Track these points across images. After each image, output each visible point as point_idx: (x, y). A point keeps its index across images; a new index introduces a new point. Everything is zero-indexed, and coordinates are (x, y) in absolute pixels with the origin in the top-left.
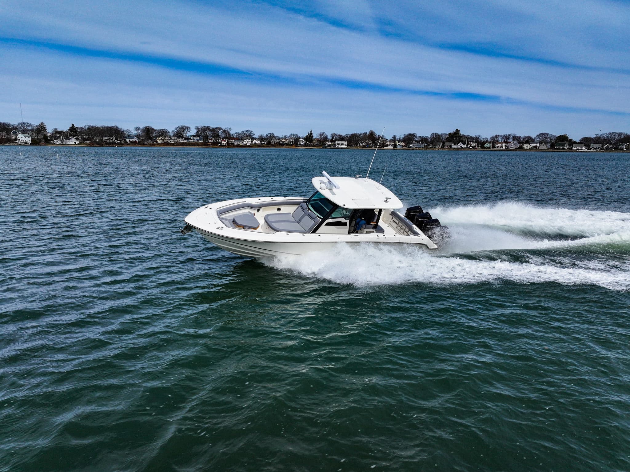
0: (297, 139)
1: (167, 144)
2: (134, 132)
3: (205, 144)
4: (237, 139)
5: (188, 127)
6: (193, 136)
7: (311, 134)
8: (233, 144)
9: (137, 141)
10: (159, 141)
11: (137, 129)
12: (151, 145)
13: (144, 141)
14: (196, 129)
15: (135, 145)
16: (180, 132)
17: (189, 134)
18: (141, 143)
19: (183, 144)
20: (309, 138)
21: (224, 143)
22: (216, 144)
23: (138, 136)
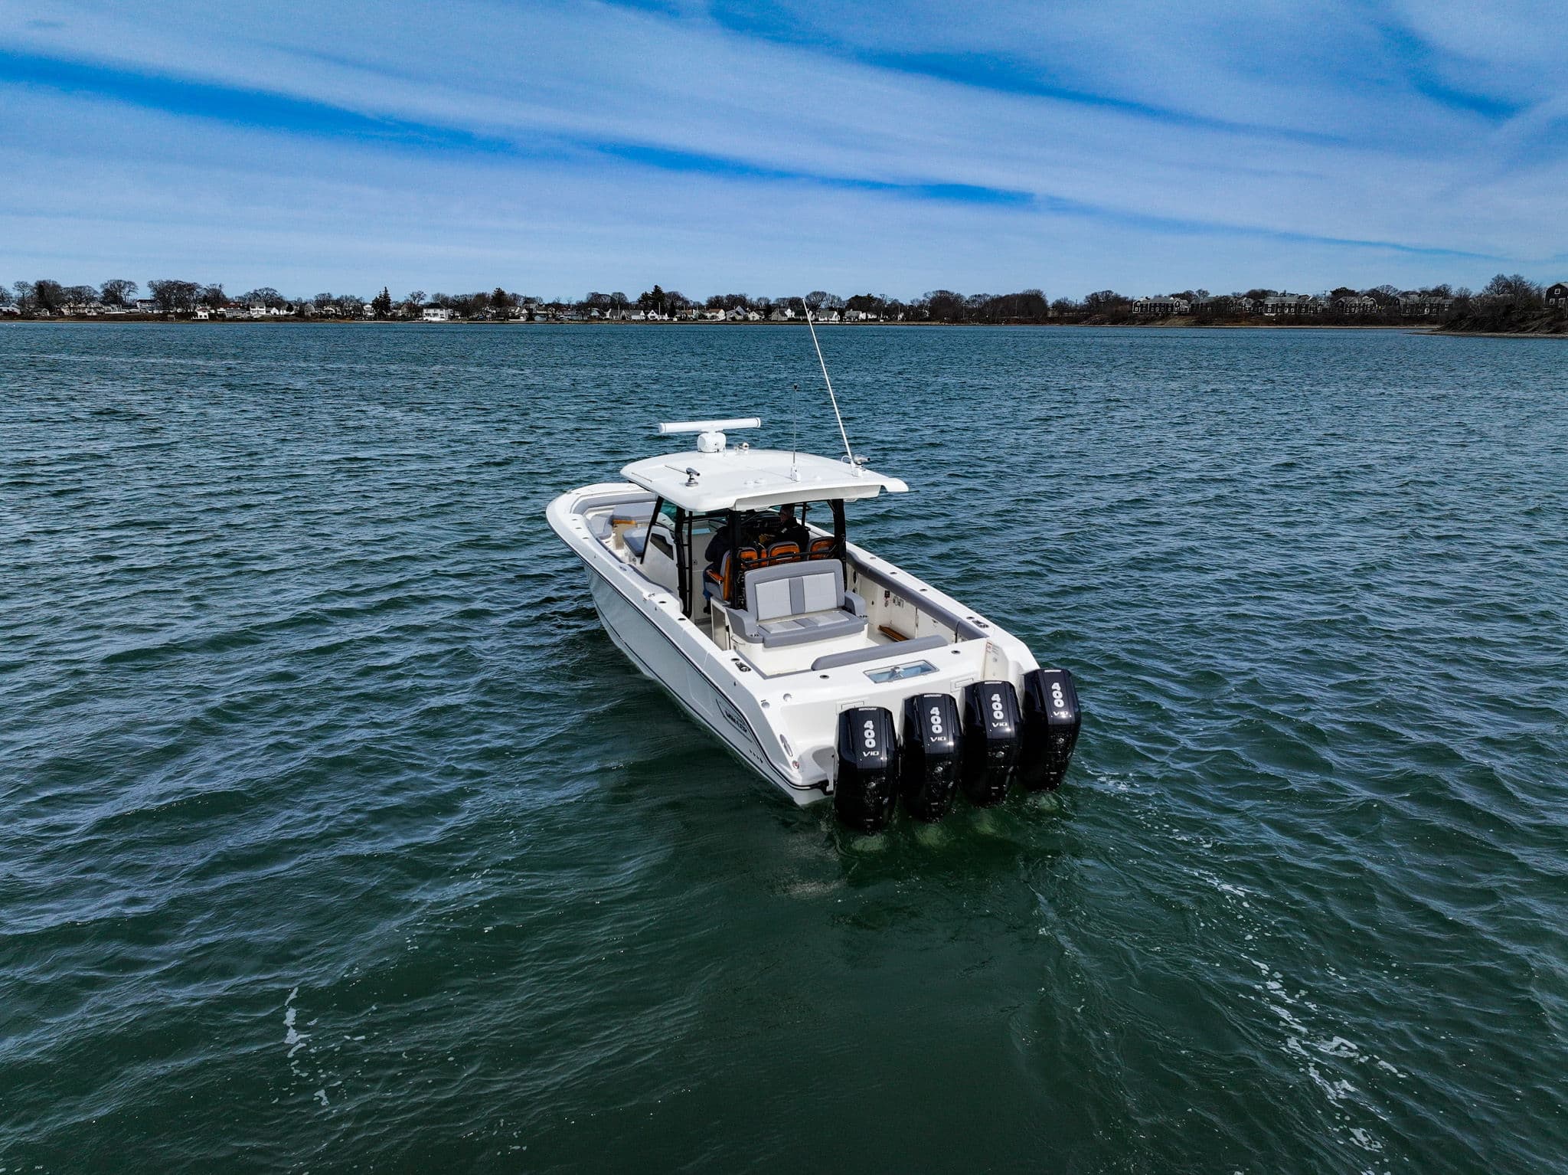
0: (359, 307)
1: (82, 317)
2: (15, 294)
3: (163, 318)
4: (236, 305)
5: (131, 283)
6: (142, 301)
7: (386, 296)
8: (222, 315)
9: (18, 311)
10: (66, 312)
11: (21, 286)
12: (46, 318)
13: (34, 310)
14: (149, 286)
15: (12, 319)
16: (113, 294)
17: (131, 297)
18: (26, 316)
19: (115, 318)
20: (382, 304)
21: (202, 314)
22: (188, 316)
23: (22, 303)
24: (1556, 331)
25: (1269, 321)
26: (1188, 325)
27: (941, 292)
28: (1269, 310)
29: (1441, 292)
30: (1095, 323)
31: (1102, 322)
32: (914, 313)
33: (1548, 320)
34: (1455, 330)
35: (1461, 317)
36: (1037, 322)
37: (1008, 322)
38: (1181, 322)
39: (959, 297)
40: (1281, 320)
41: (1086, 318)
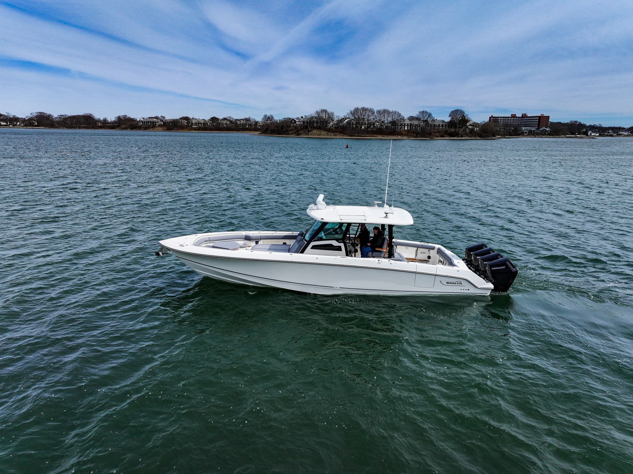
24: (298, 135)
25: (195, 129)
26: (164, 130)
27: (40, 113)
28: (194, 125)
29: (247, 120)
30: (123, 129)
31: (126, 128)
32: (28, 123)
33: (295, 131)
34: (266, 134)
35: (267, 129)
36: (94, 128)
37: (79, 128)
38: (161, 129)
39: (50, 116)
40: (199, 129)
41: (118, 126)
